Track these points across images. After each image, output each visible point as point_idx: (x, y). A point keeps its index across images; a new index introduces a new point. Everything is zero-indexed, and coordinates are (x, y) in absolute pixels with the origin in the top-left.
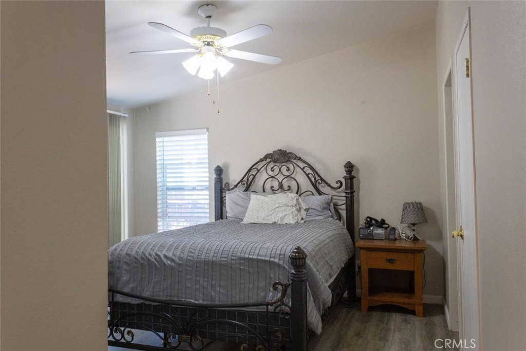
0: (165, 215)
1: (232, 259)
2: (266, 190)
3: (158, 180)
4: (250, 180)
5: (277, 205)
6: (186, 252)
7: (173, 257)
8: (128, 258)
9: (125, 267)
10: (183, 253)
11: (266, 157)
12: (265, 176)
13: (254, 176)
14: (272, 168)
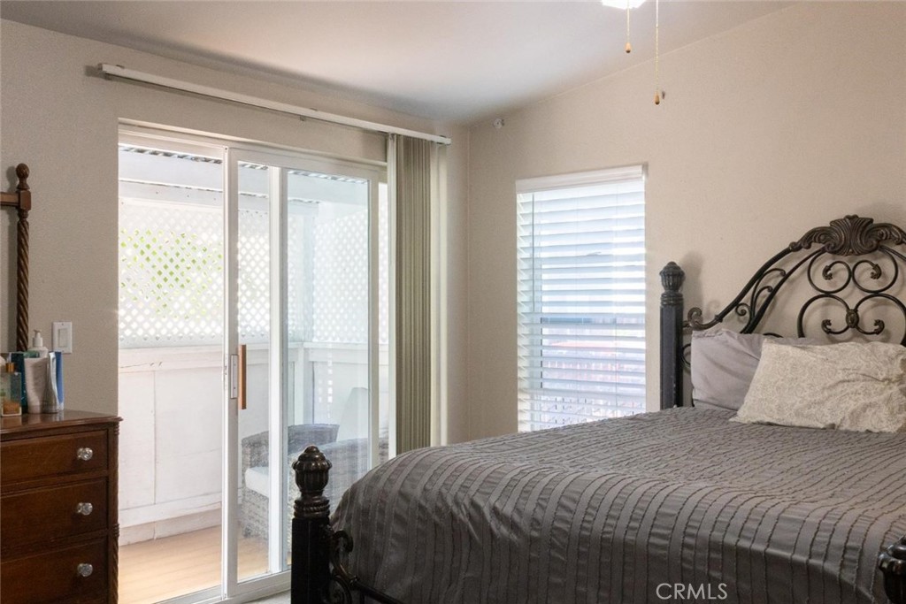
0: (538, 387)
1: (684, 545)
2: (807, 331)
3: (520, 299)
4: (761, 301)
5: (841, 376)
6: (551, 507)
7: (516, 518)
8: (404, 504)
9: (395, 528)
10: (544, 508)
11: (810, 238)
12: (804, 292)
13: (773, 292)
14: (827, 269)
